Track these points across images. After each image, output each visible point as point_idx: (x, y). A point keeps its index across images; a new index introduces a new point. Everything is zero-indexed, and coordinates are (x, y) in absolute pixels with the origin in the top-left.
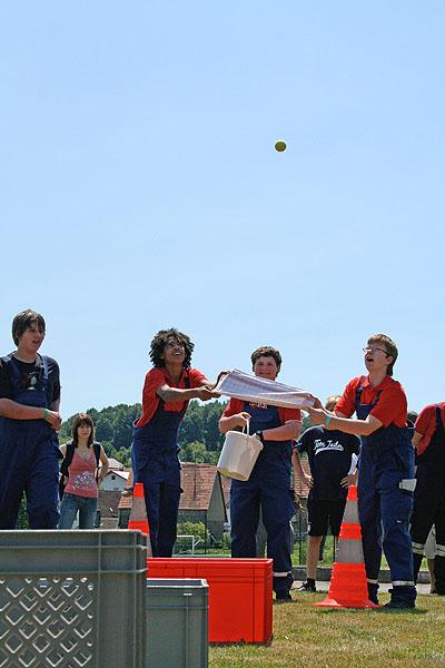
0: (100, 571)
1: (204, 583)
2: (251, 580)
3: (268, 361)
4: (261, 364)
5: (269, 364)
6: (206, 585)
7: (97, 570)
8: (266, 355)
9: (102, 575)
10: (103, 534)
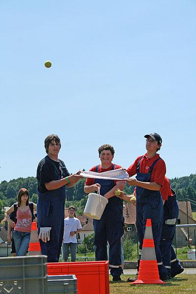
0: (24, 279)
1: (75, 277)
2: (98, 273)
3: (107, 152)
4: (104, 154)
5: (108, 154)
6: (76, 279)
7: (22, 278)
8: (107, 149)
9: (25, 280)
10: (25, 258)
